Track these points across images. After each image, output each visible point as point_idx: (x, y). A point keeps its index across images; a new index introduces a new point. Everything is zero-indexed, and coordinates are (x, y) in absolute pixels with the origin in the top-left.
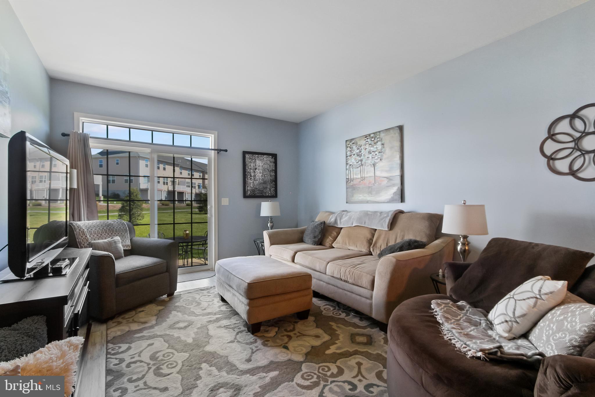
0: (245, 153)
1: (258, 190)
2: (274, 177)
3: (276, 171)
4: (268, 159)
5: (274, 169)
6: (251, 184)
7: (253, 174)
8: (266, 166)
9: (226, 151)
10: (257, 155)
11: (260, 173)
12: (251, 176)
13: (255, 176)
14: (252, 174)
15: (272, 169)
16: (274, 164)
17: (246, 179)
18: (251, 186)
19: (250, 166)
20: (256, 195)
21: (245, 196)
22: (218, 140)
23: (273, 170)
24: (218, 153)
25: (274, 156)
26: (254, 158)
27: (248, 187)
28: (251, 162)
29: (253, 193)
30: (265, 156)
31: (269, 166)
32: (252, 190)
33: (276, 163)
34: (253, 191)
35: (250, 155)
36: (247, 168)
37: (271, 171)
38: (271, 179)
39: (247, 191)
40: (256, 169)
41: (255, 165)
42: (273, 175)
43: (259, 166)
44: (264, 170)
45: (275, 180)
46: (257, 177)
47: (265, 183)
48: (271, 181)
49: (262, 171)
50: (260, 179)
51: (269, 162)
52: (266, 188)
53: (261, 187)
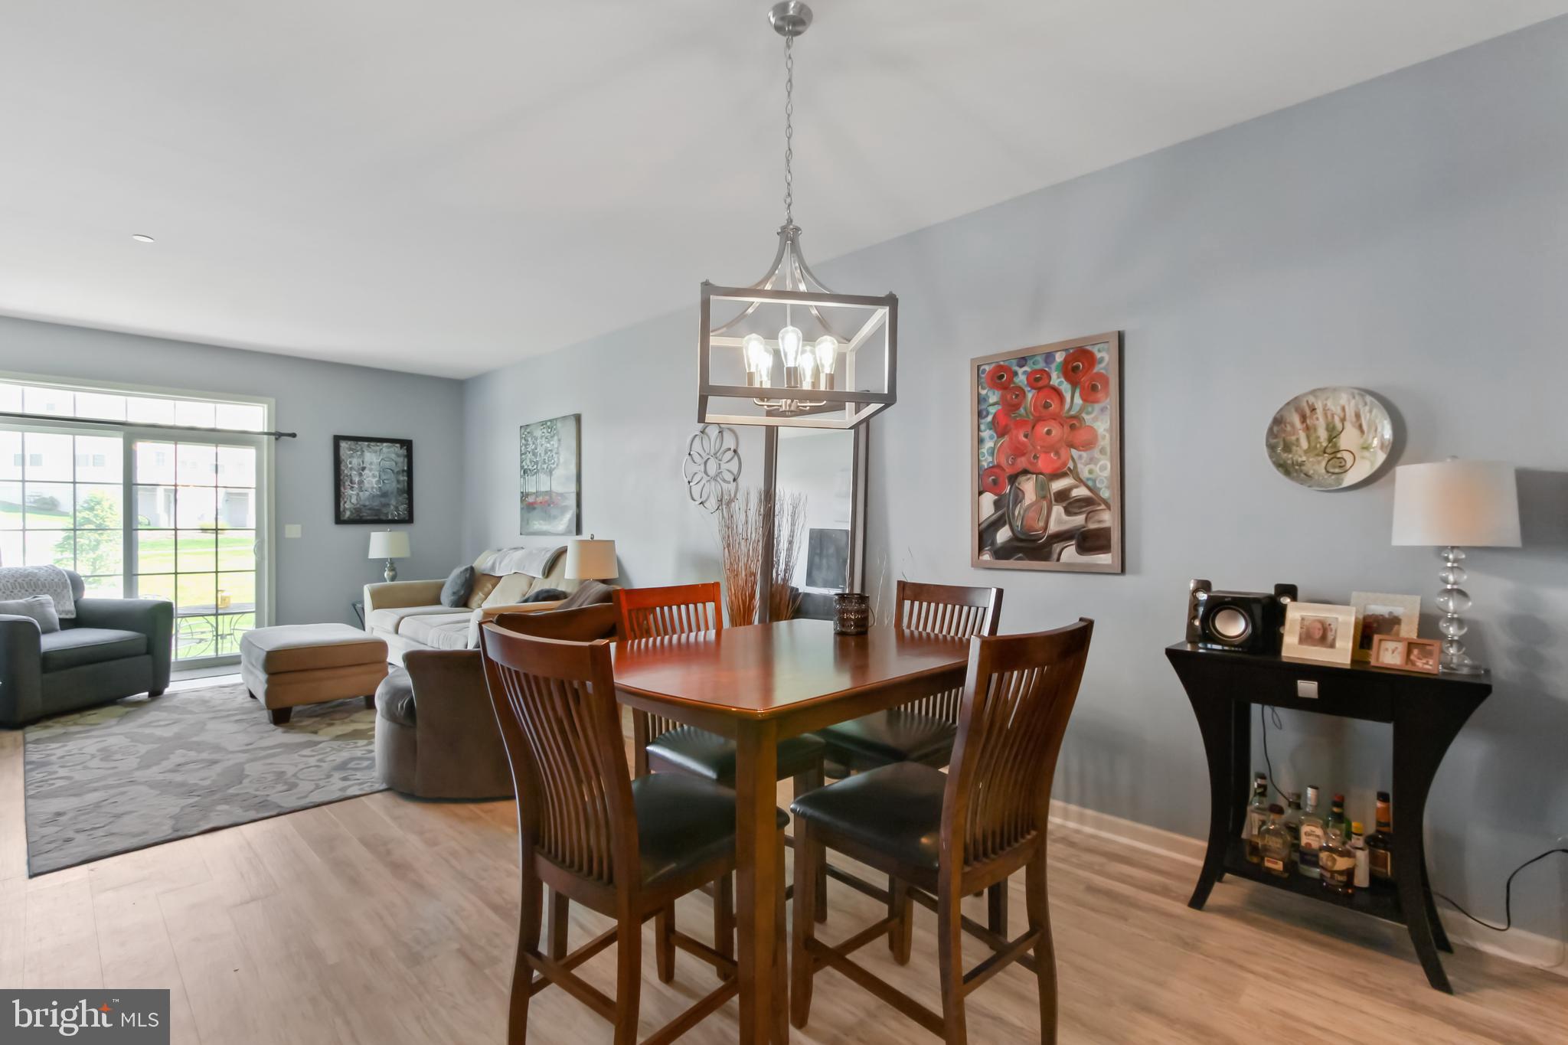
0: (337, 440)
1: (370, 509)
2: (406, 484)
3: (409, 472)
4: (392, 449)
5: (406, 468)
6: (352, 498)
7: (356, 479)
8: (387, 464)
9: (294, 435)
10: (367, 443)
11: (374, 476)
12: (352, 482)
13: (361, 482)
14: (354, 478)
15: (402, 468)
16: (406, 460)
17: (342, 489)
18: (354, 500)
19: (350, 463)
20: (364, 518)
21: (339, 520)
22: (276, 415)
23: (403, 471)
24: (276, 439)
25: (407, 445)
26: (359, 448)
27: (345, 502)
28: (351, 456)
29: (358, 515)
30: (385, 444)
31: (394, 464)
32: (355, 509)
33: (409, 457)
34: (358, 510)
35: (349, 443)
36: (343, 468)
37: (398, 473)
38: (398, 488)
39: (344, 511)
40: (363, 469)
41: (363, 462)
42: (404, 481)
43: (371, 464)
44: (383, 470)
45: (409, 490)
46: (366, 485)
47: (384, 495)
48: (398, 492)
49: (377, 473)
50: (373, 488)
51: (393, 456)
52: (388, 505)
53: (376, 503)
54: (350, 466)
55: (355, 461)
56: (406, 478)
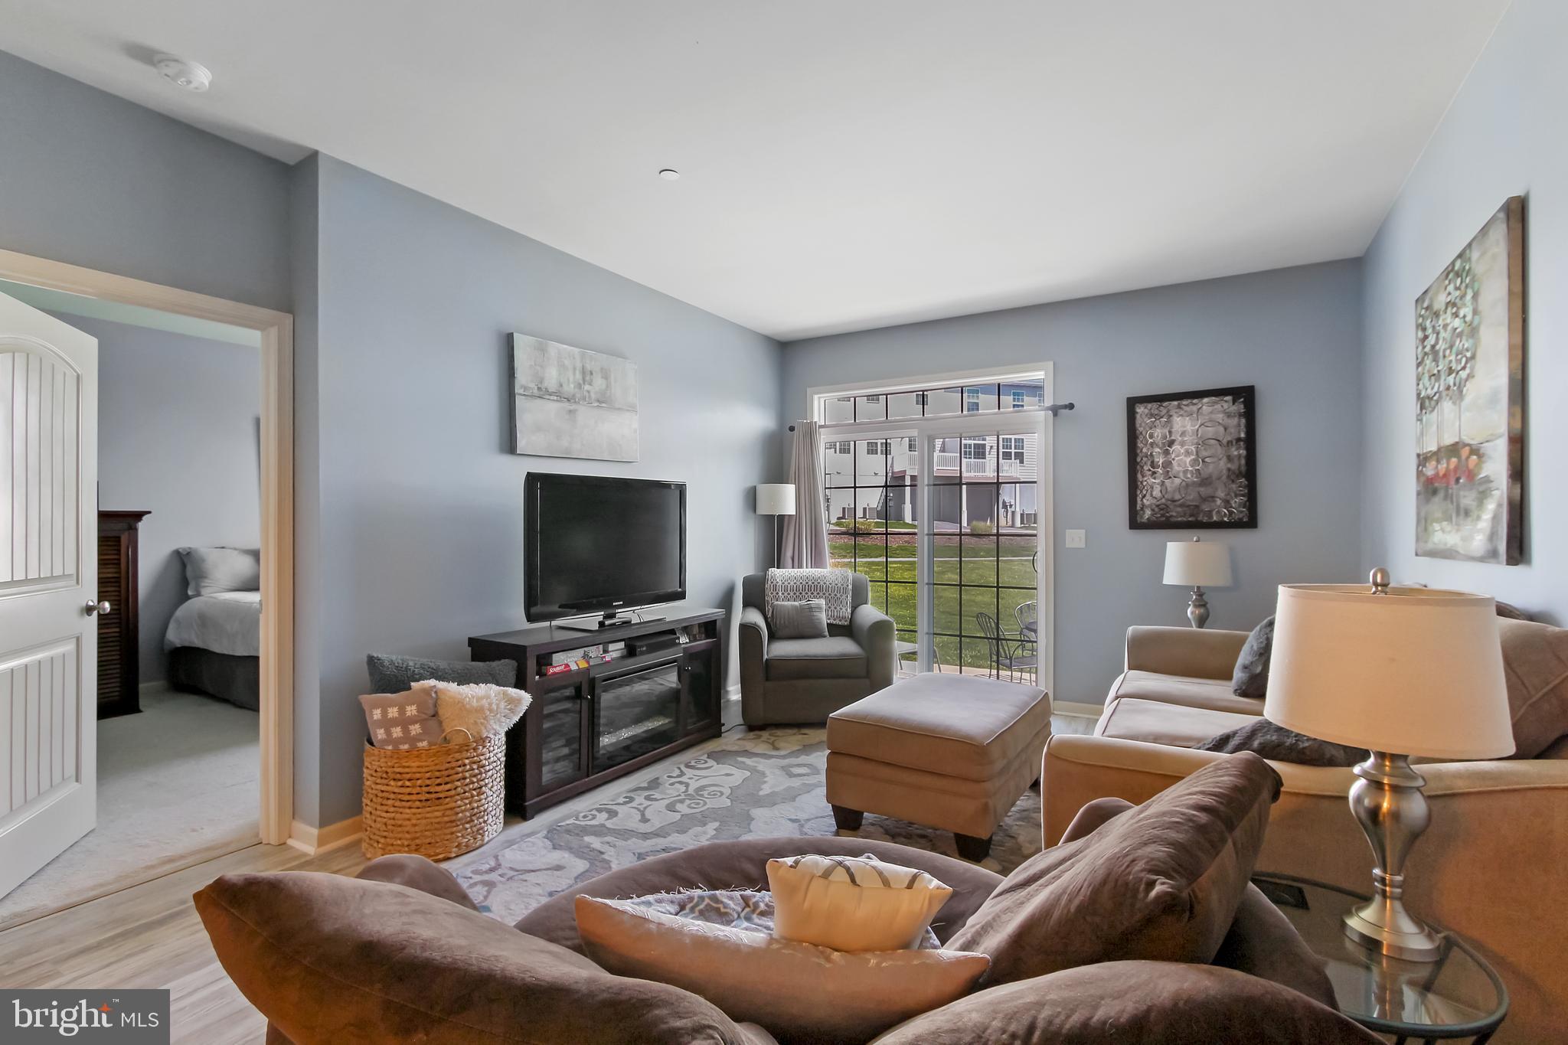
0: (1132, 403)
1: (1181, 506)
2: (1243, 462)
3: (1250, 441)
4: (1218, 406)
5: (1243, 435)
6: (1154, 488)
7: (1160, 460)
8: (1210, 431)
9: (1071, 406)
10: (1176, 403)
11: (1188, 453)
12: (1153, 465)
13: (1168, 464)
14: (1156, 460)
15: (1236, 436)
16: (1243, 421)
17: (1139, 476)
18: (1157, 493)
19: (1151, 436)
20: (1173, 520)
21: (1135, 524)
22: (1054, 383)
23: (1239, 440)
24: (1055, 414)
25: (1244, 395)
26: (1164, 411)
27: (1144, 496)
28: (1153, 426)
29: (1162, 515)
30: (1206, 400)
31: (1222, 429)
32: (1158, 506)
33: (1250, 415)
34: (1162, 508)
35: (1149, 406)
36: (1140, 445)
37: (1230, 443)
38: (1229, 470)
39: (1142, 509)
40: (1171, 443)
41: (1170, 432)
42: (1239, 456)
43: (1183, 434)
44: (1202, 442)
45: (1249, 473)
46: (1176, 467)
47: (1205, 481)
48: (1228, 477)
49: (1193, 448)
50: (1185, 472)
51: (1220, 417)
52: (1213, 498)
53: (1192, 497)
54: (1150, 440)
55: (1158, 433)
56: (1243, 452)
